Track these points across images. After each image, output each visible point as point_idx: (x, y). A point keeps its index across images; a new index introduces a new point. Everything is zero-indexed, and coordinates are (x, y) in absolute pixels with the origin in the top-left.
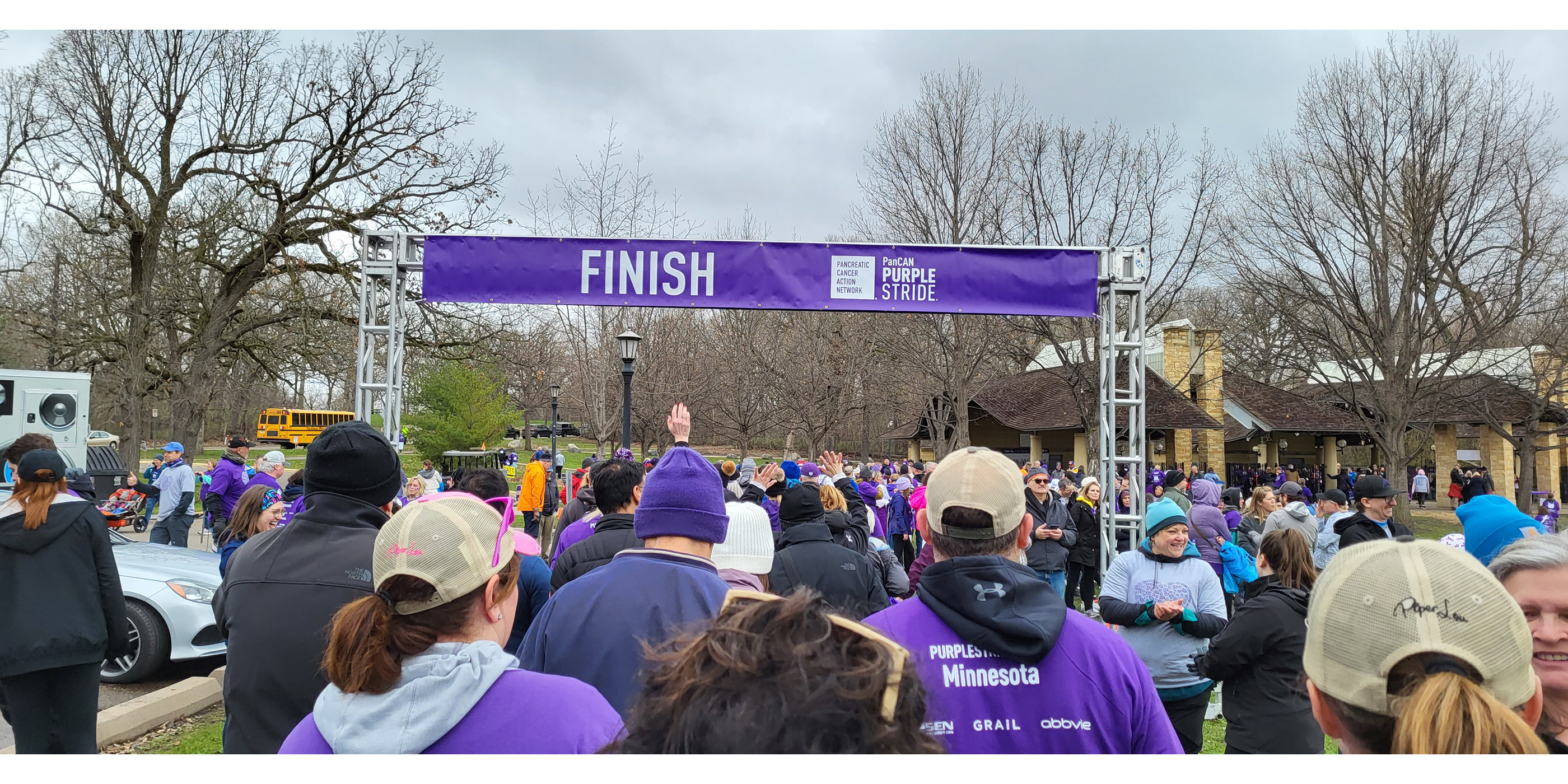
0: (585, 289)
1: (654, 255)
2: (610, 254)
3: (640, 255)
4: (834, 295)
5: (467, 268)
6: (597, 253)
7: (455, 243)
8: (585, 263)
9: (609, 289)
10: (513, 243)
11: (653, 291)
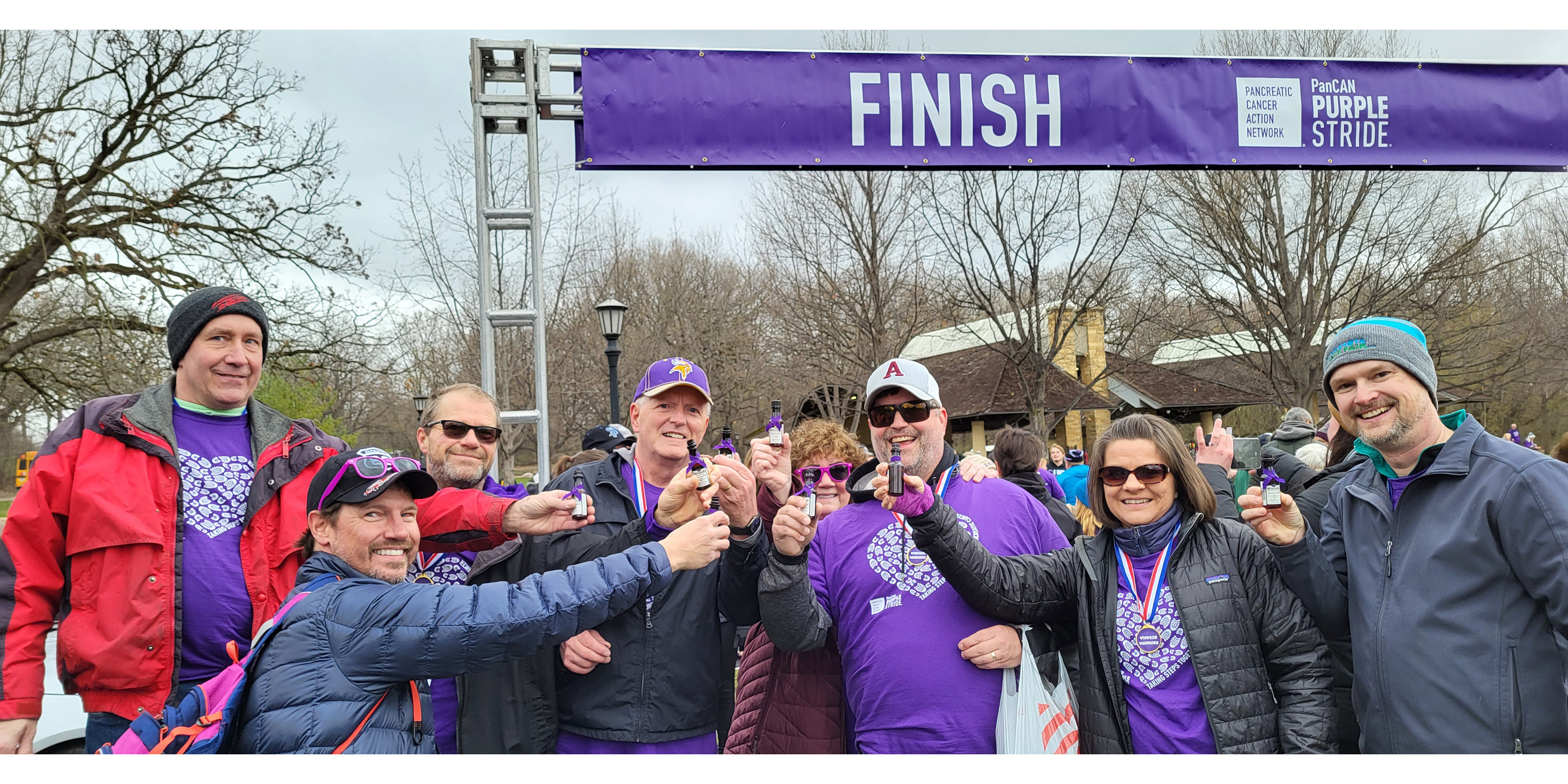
0: (858, 138)
1: (966, 80)
2: (895, 79)
3: (943, 80)
4: (1244, 141)
5: (660, 104)
6: (875, 78)
7: (635, 63)
8: (856, 94)
9: (896, 139)
10: (734, 62)
11: (967, 140)
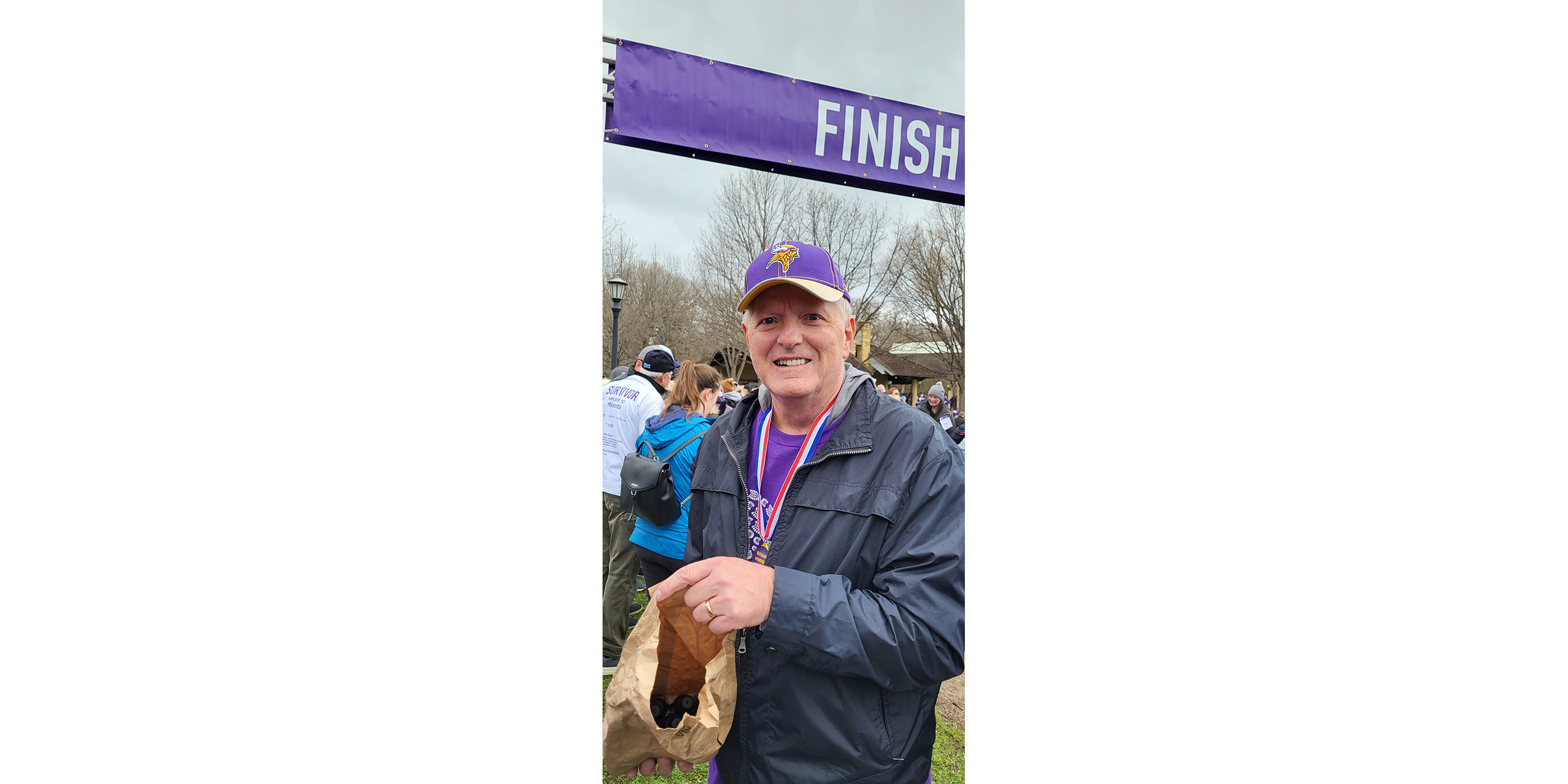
0: (820, 150)
1: (898, 120)
2: (850, 110)
3: (883, 117)
5: (675, 96)
6: (836, 107)
7: (660, 59)
8: (822, 117)
9: (846, 156)
10: (735, 74)
11: (894, 165)
